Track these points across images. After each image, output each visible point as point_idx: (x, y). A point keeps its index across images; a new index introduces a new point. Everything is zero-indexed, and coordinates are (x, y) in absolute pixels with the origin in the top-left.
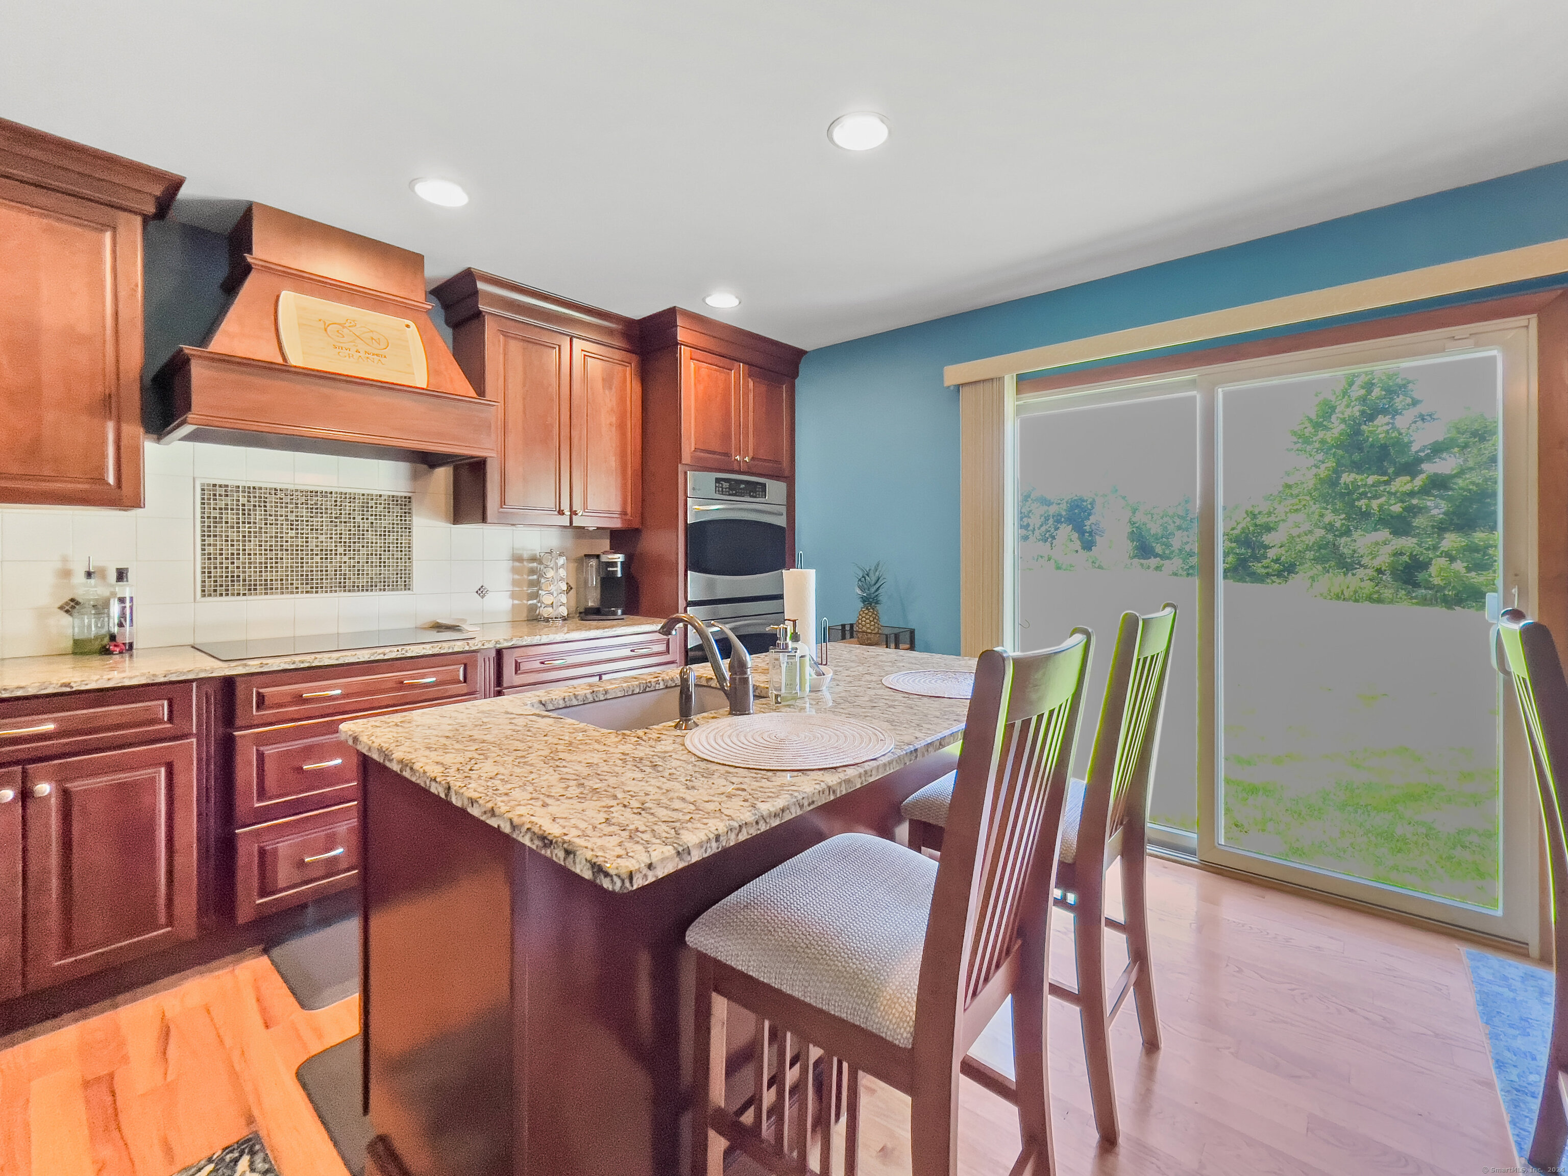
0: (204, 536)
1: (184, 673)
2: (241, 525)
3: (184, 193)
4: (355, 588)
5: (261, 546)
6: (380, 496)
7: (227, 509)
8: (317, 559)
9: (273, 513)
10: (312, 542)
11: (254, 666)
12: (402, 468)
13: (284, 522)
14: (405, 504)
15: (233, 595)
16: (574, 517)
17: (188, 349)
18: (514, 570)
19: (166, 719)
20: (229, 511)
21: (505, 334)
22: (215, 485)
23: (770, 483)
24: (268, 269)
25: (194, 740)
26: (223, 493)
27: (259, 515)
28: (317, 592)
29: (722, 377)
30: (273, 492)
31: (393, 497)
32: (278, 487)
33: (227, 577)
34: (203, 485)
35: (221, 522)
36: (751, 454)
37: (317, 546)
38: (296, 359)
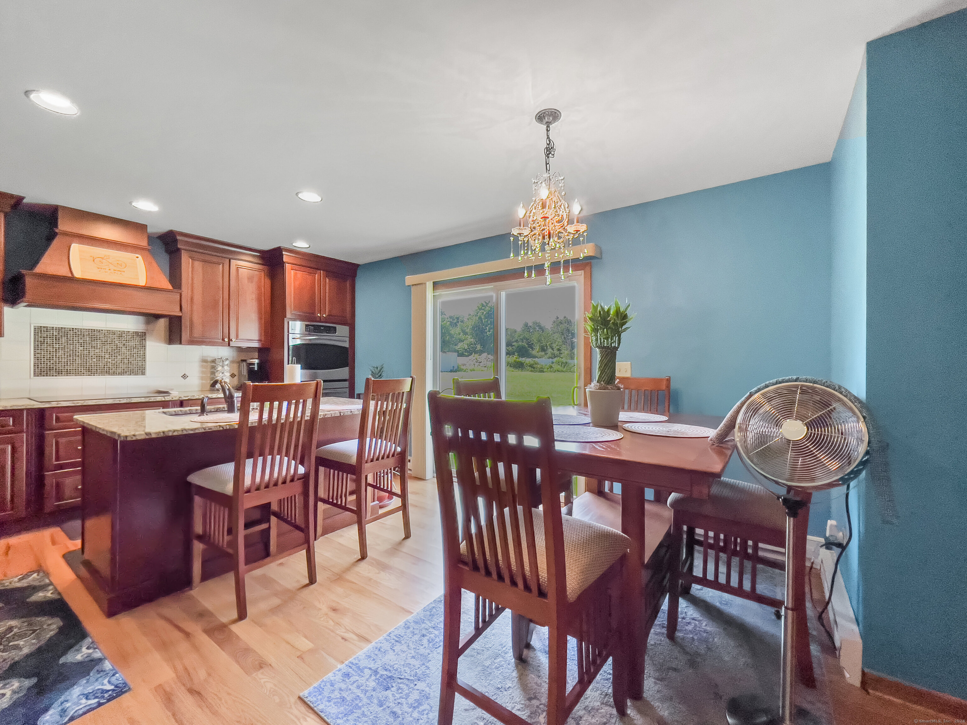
0: (35, 349)
1: (20, 406)
2: (54, 344)
3: (25, 201)
4: (114, 374)
5: (65, 354)
6: (129, 332)
7: (47, 337)
8: (95, 360)
9: (71, 339)
10: (92, 352)
11: (54, 405)
12: (141, 319)
13: (77, 344)
14: (142, 336)
15: (50, 376)
16: (231, 342)
17: (24, 272)
18: (202, 366)
19: (11, 424)
20: (48, 338)
21: (193, 259)
22: (41, 327)
23: (338, 327)
24: (66, 234)
25: (25, 434)
26: (45, 330)
27: (64, 340)
28: (94, 375)
29: (309, 278)
30: (71, 329)
31: (136, 332)
32: (74, 327)
33: (47, 368)
34: (35, 326)
35: (44, 343)
36: (327, 314)
37: (95, 354)
38: (78, 274)
